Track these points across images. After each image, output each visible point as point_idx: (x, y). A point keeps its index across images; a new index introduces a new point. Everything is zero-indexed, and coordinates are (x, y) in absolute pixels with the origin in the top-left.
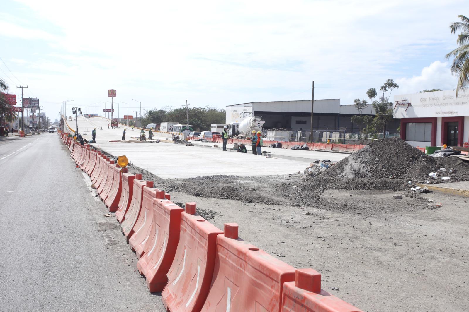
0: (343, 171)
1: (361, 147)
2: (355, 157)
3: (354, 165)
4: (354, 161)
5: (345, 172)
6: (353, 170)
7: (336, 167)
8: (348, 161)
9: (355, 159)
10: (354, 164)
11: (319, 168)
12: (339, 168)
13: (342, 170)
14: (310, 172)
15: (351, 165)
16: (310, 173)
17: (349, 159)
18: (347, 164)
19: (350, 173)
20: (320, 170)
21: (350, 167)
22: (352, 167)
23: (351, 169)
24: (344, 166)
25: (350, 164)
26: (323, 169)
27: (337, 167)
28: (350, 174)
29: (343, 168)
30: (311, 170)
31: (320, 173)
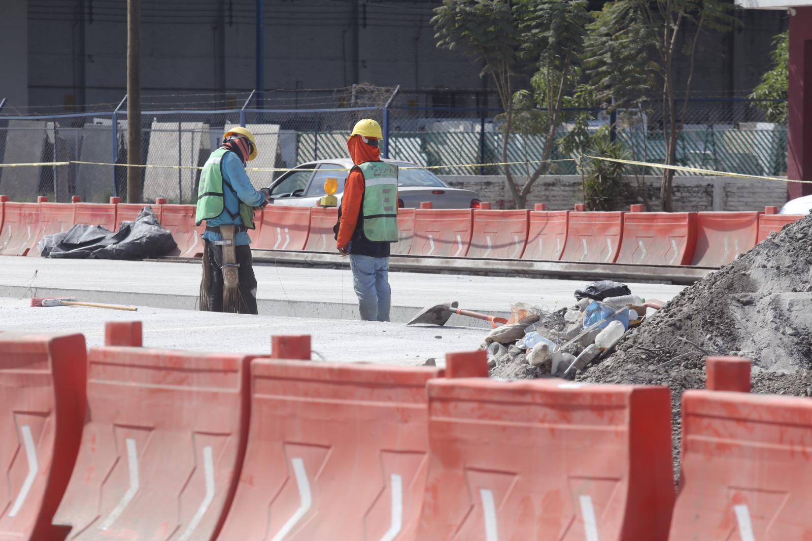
0: (734, 340)
2: (787, 261)
3: (791, 304)
4: (785, 282)
5: (749, 342)
6: (789, 331)
7: (689, 318)
8: (750, 286)
9: (787, 273)
10: (787, 297)
11: (577, 331)
12: (712, 324)
13: (731, 337)
14: (536, 355)
15: (775, 305)
16: (540, 360)
17: (755, 273)
18: (749, 303)
19: (781, 351)
20: (587, 340)
21: (770, 315)
22: (781, 317)
23: (777, 329)
24: (737, 313)
25: (767, 299)
26: (611, 334)
27: (698, 320)
28: (778, 357)
29: (731, 324)
30: (544, 343)
31: (597, 359)
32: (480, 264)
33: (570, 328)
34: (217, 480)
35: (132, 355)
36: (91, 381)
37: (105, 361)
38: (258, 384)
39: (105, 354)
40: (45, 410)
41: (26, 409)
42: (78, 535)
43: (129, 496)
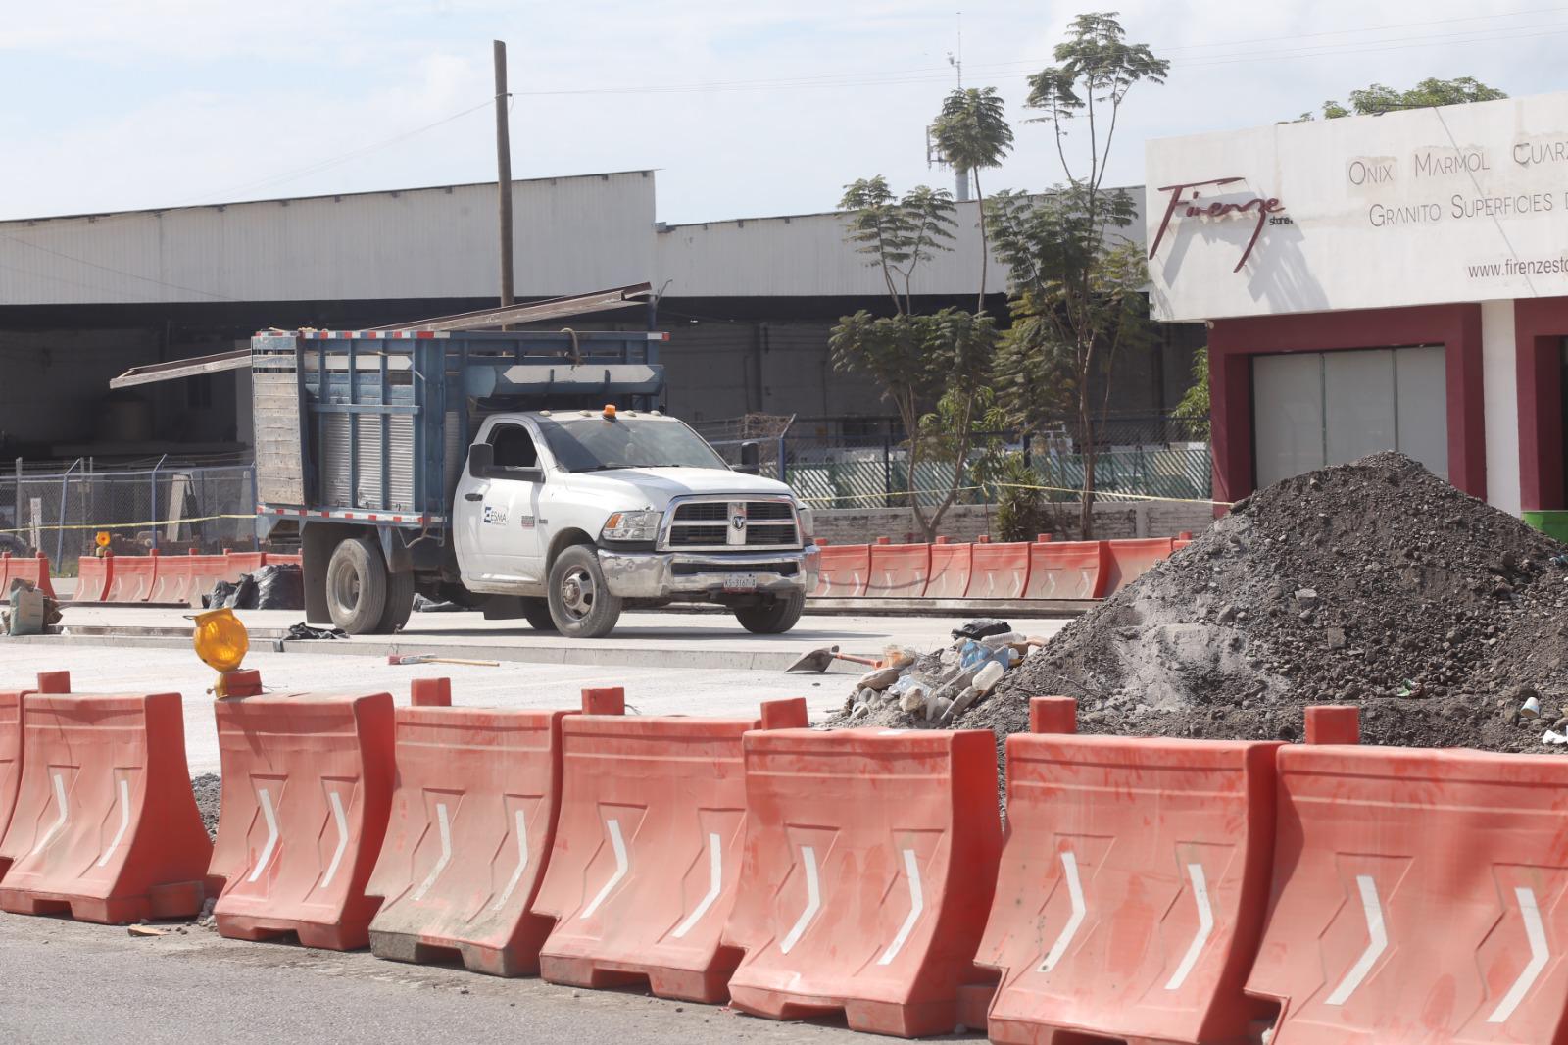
0: (1118, 677)
1: (989, 554)
2: (1173, 590)
3: (1177, 637)
4: (1171, 613)
5: (1134, 679)
6: (1176, 665)
7: (1070, 655)
8: (1134, 619)
9: (1173, 603)
10: (1173, 629)
11: (953, 674)
12: (1095, 660)
13: (1115, 673)
14: (910, 700)
15: (1161, 638)
16: (914, 706)
17: (1140, 605)
18: (1134, 637)
19: (1167, 687)
20: (964, 682)
21: (1155, 649)
22: (1166, 650)
23: (1163, 664)
24: (1121, 648)
25: (1153, 632)
26: (989, 675)
27: (1080, 657)
28: (1164, 694)
29: (1115, 659)
30: (917, 688)
31: (975, 703)
32: (879, 604)
33: (946, 670)
34: (529, 846)
35: (439, 715)
36: (398, 743)
37: (414, 723)
38: (570, 742)
39: (412, 714)
40: (353, 776)
41: (333, 775)
42: (390, 906)
43: (441, 864)
